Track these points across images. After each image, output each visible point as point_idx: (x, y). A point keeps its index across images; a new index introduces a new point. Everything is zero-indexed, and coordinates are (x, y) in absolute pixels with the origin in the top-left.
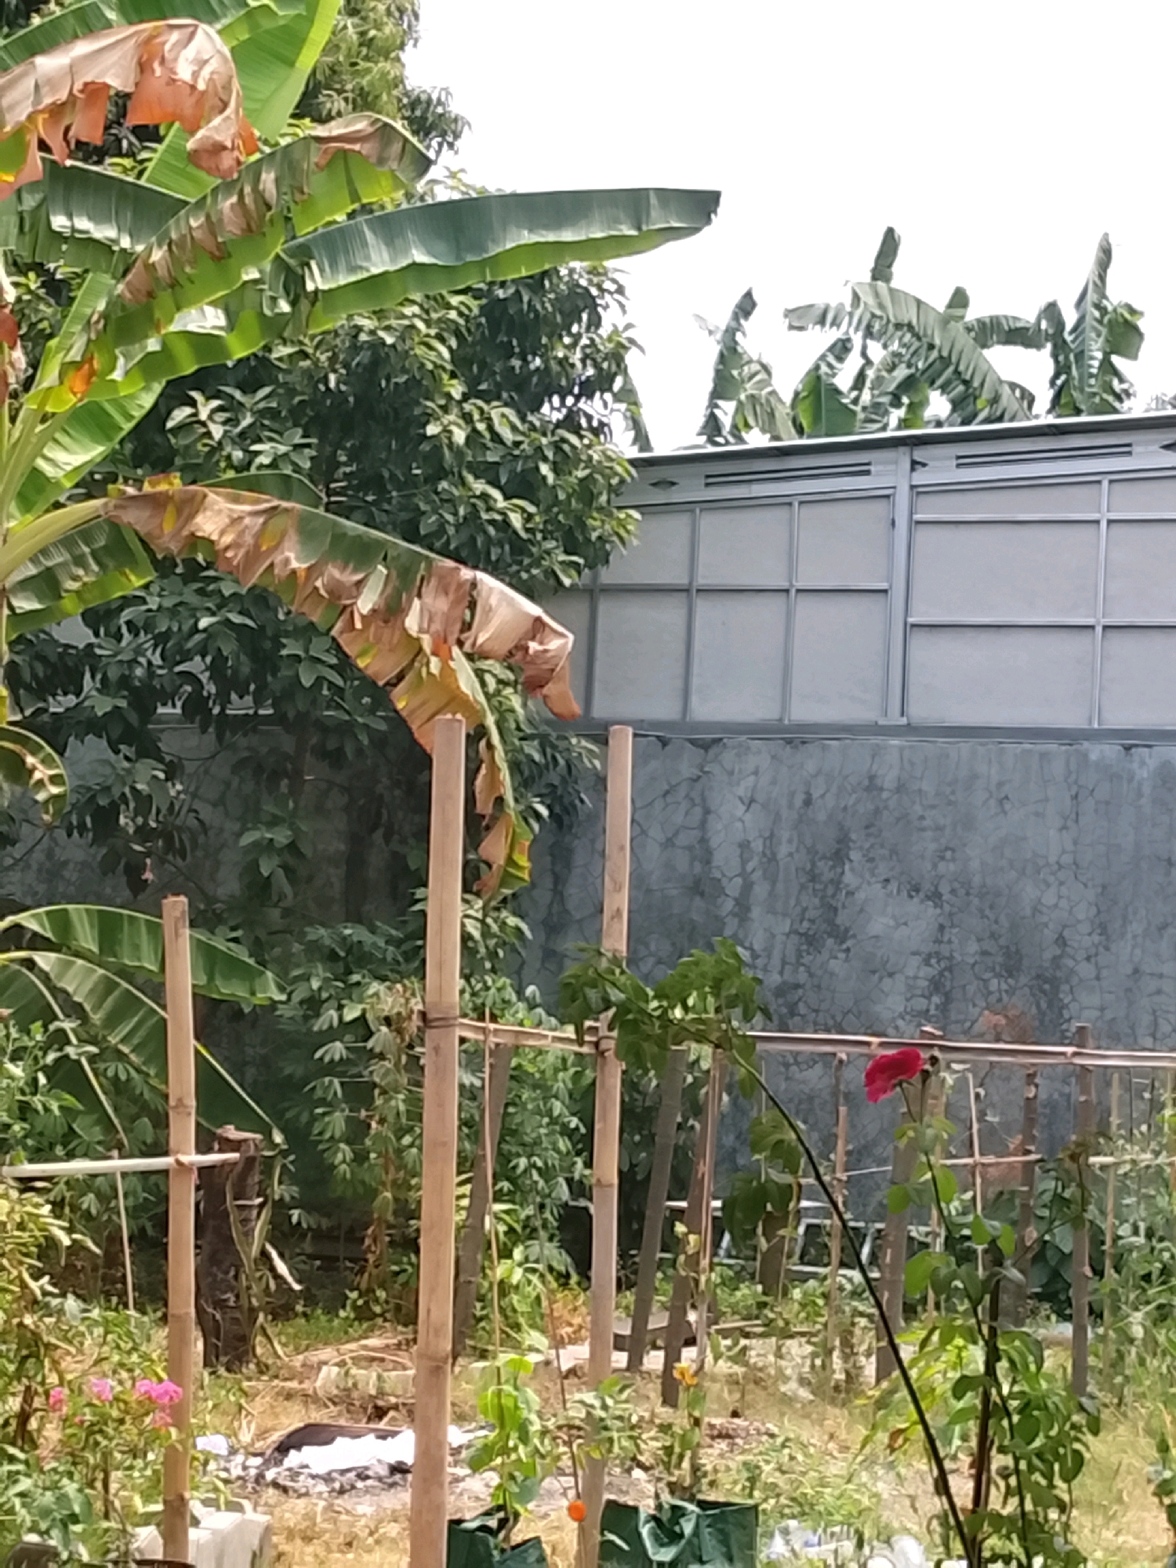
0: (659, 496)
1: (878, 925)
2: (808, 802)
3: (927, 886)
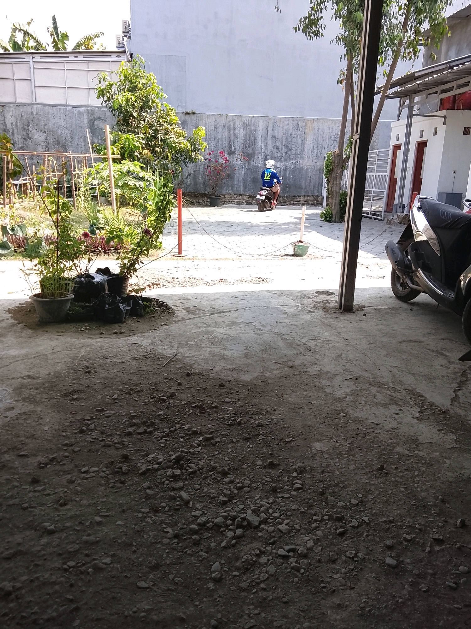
1: (36, 137)
2: (22, 116)
3: (43, 131)
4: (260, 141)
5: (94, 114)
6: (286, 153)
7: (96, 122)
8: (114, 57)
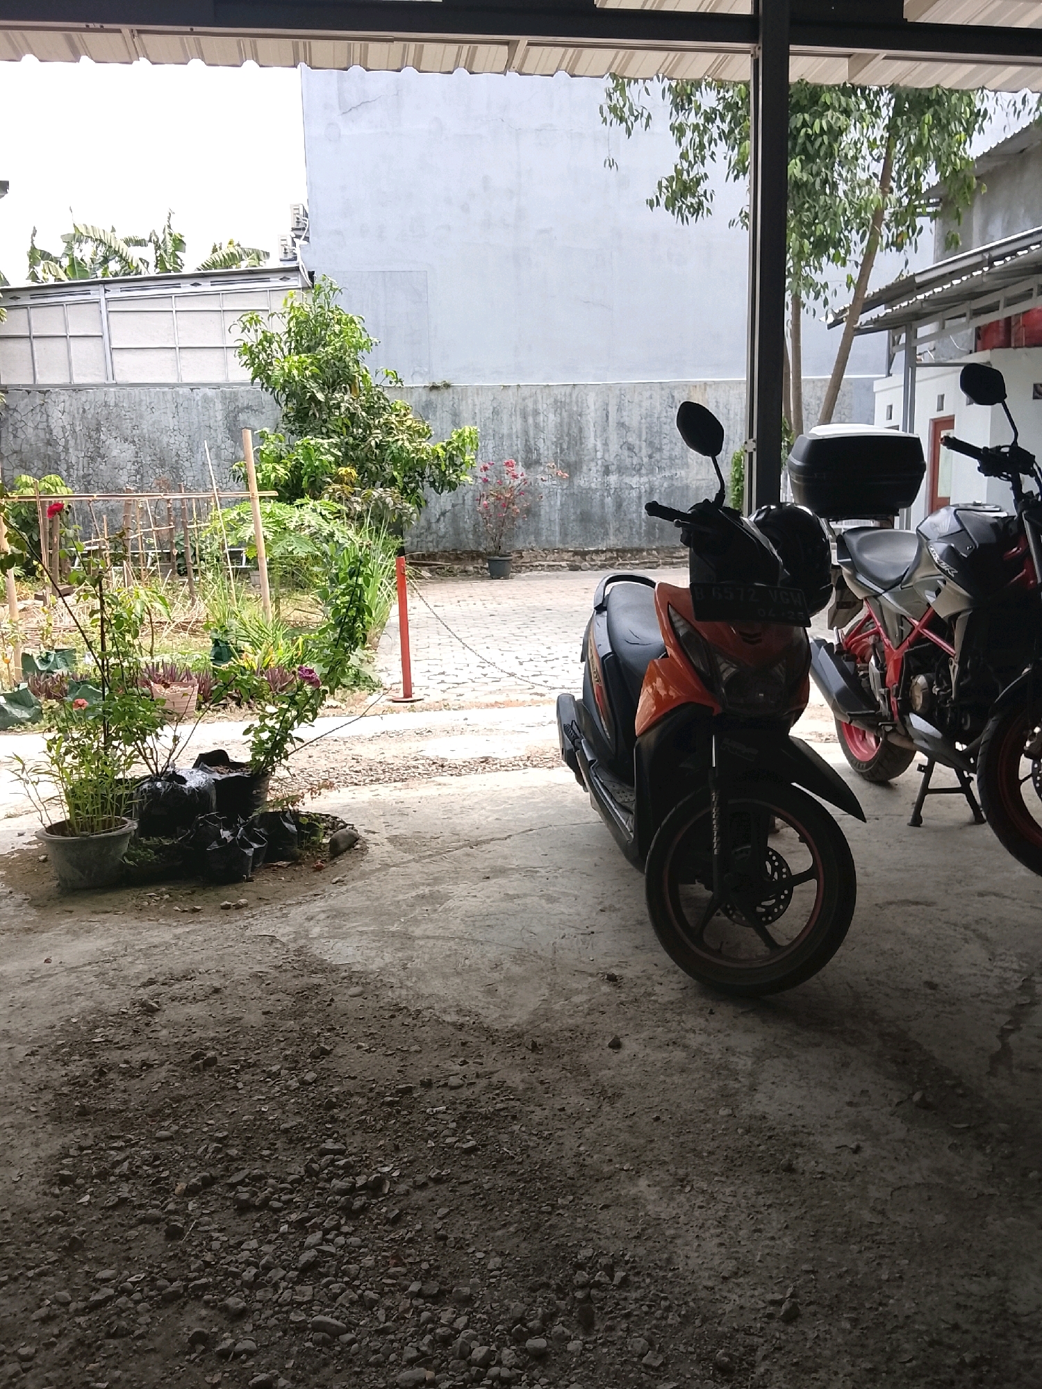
0: (14, 303)
1: (115, 453)
2: (84, 411)
3: (130, 439)
4: (592, 434)
5: (237, 400)
6: (650, 457)
7: (242, 417)
8: (275, 282)
